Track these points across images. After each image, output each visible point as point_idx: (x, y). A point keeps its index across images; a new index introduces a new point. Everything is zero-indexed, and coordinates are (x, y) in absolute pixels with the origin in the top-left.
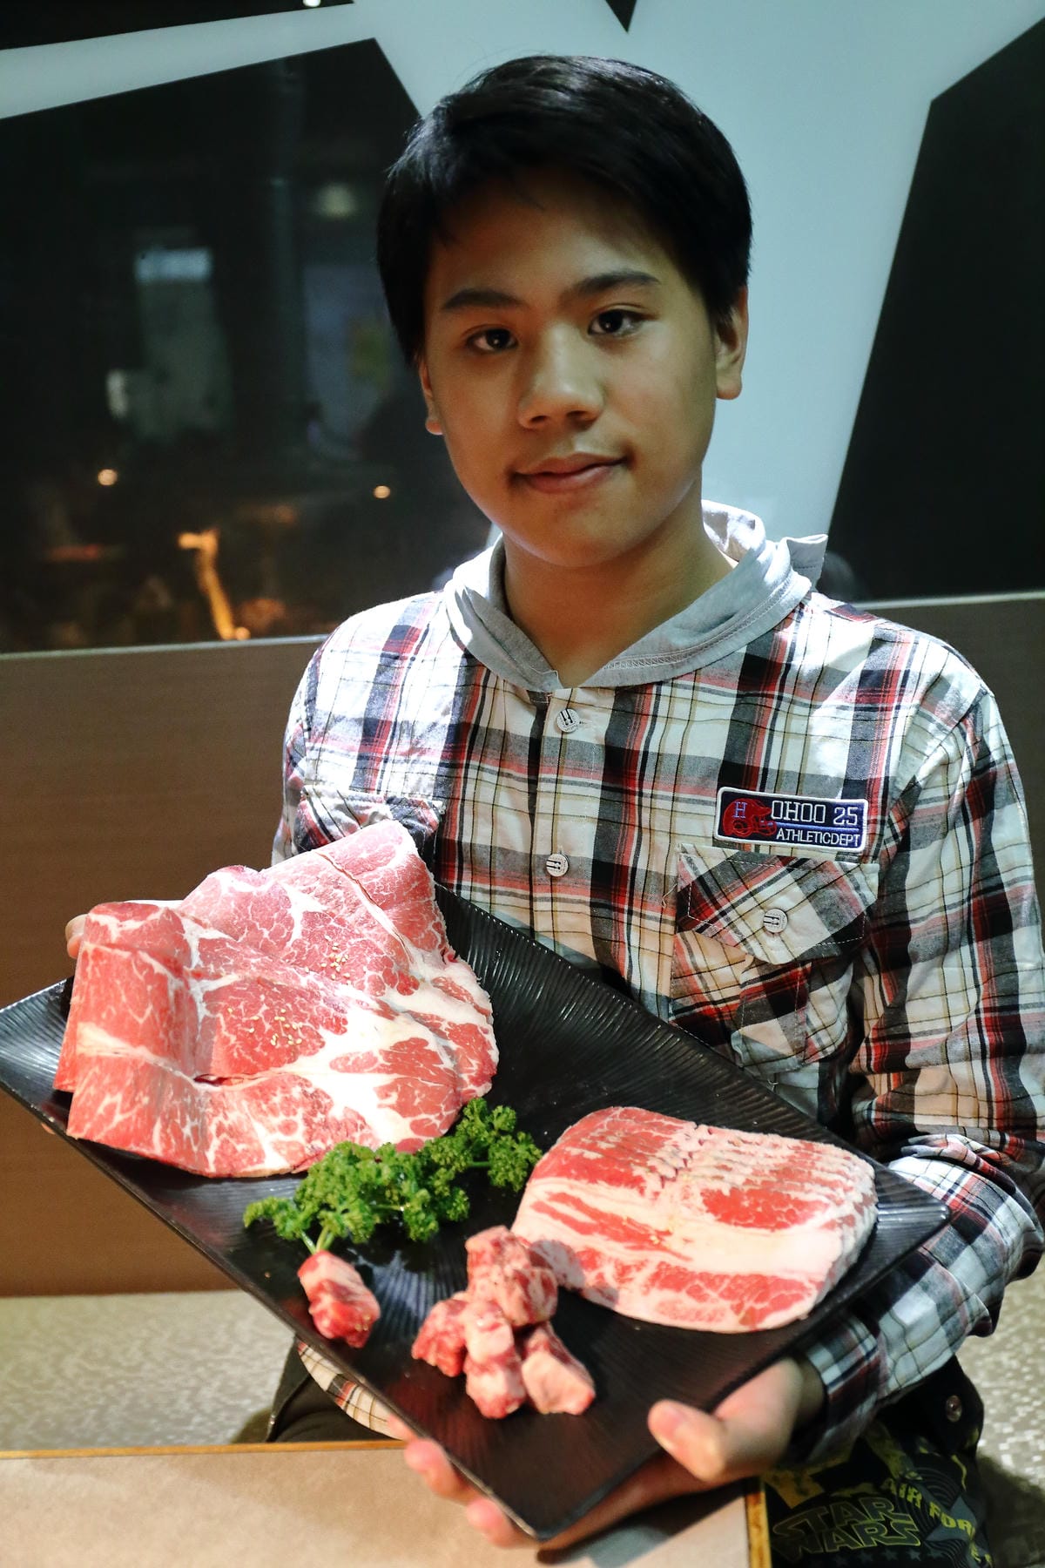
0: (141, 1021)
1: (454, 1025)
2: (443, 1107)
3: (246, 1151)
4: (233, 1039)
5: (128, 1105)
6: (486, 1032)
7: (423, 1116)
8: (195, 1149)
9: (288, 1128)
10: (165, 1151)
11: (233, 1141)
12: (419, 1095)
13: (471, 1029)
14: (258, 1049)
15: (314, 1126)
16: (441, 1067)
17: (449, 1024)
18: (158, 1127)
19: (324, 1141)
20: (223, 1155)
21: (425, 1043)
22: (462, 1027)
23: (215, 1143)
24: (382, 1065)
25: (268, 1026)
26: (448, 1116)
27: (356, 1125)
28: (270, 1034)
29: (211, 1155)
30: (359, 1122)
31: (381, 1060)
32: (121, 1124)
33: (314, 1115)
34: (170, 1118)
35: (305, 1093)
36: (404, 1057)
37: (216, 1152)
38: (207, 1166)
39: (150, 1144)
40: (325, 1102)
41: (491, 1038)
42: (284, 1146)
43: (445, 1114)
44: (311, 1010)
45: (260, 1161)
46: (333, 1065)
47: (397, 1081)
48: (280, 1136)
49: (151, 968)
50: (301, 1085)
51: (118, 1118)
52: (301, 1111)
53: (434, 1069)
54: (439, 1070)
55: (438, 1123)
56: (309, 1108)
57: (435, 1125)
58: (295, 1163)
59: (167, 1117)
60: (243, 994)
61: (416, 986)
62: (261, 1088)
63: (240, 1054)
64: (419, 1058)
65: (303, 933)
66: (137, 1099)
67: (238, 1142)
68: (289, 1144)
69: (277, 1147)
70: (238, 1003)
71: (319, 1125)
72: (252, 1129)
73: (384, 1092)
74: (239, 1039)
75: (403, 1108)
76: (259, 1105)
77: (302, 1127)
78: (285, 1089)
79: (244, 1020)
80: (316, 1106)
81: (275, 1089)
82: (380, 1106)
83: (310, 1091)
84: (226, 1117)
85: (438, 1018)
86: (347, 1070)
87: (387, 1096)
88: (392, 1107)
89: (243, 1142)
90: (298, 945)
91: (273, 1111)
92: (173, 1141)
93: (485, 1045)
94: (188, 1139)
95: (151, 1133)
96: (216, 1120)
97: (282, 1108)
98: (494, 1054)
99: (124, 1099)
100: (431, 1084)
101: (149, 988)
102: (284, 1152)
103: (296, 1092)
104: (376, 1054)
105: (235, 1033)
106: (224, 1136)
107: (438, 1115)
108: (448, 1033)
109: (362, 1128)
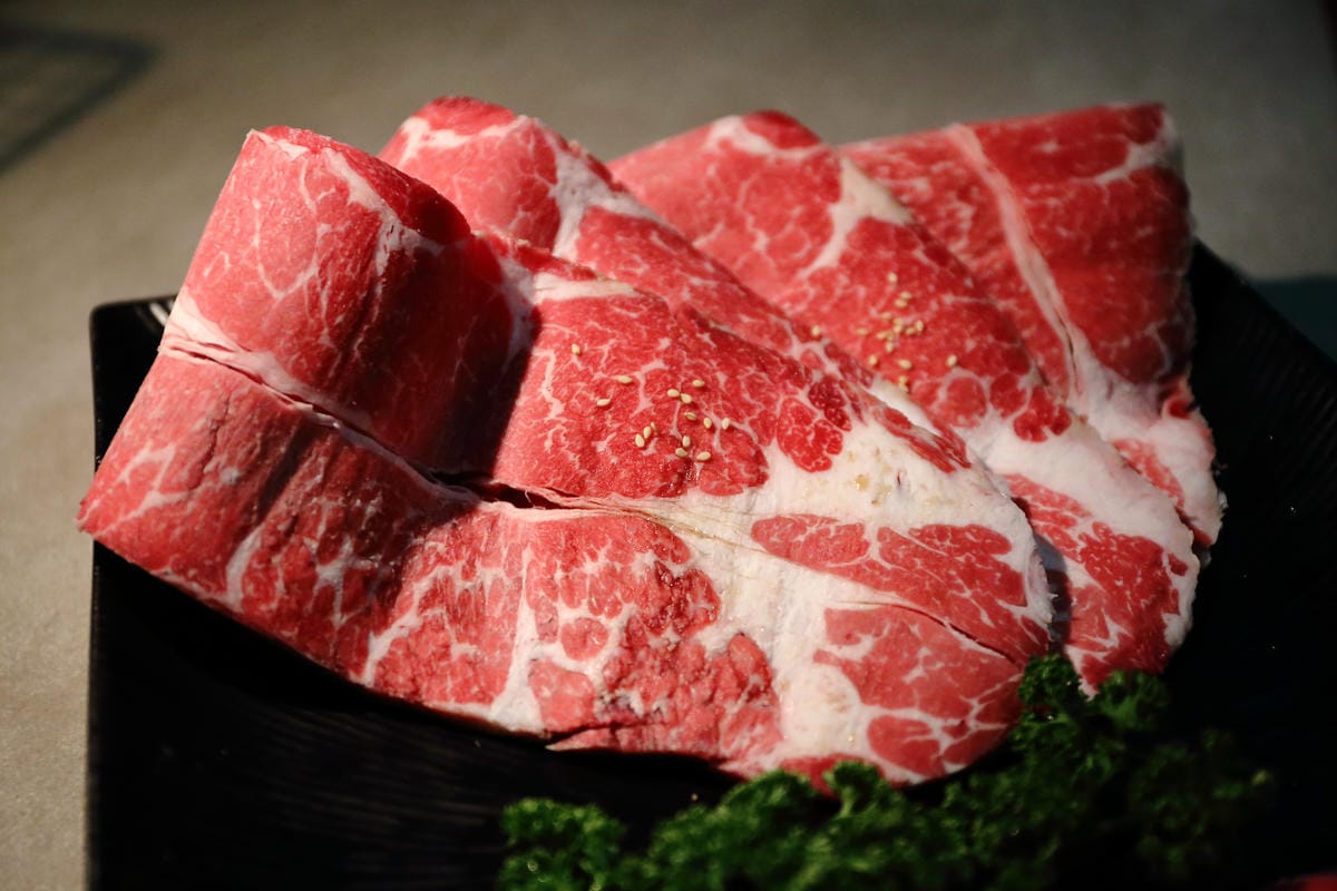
0: (278, 295)
1: (1107, 532)
2: (976, 706)
3: (468, 662)
4: (557, 408)
5: (184, 475)
6: (1180, 569)
7: (914, 714)
8: (338, 619)
9: (580, 642)
10: (247, 601)
11: (451, 631)
12: (928, 661)
13: (1146, 553)
14: (602, 446)
15: (642, 654)
16: (1018, 612)
17: (1096, 526)
18: (252, 542)
19: (646, 697)
20: (409, 654)
21: (1003, 545)
22: (1125, 543)
23: (407, 620)
24: (872, 564)
25: (644, 403)
26: (980, 735)
27: (742, 684)
28: (644, 418)
29: (380, 646)
30: (755, 679)
31: (874, 552)
32: (158, 512)
33: (657, 630)
34: (289, 532)
35: (659, 573)
36: (933, 562)
37: (395, 643)
38: (358, 668)
39: (216, 574)
40: (696, 605)
41: (1184, 587)
42: (554, 679)
43: (973, 725)
44: (769, 402)
45: (485, 698)
46: (760, 532)
47: (888, 611)
48: (556, 652)
49: (343, 189)
50: (660, 551)
51: (153, 499)
52: (629, 609)
53: (995, 612)
54: (1009, 616)
55: (946, 742)
56: (652, 611)
57: (934, 745)
58: (557, 725)
59: (282, 527)
60: (624, 325)
61: (1059, 426)
62: (572, 531)
63: (557, 445)
64: (970, 575)
65: (845, 259)
66: (210, 467)
67: (460, 639)
68: (567, 676)
69: (539, 672)
70: (596, 338)
71: (656, 654)
72: (512, 616)
73: (845, 626)
74: (568, 411)
75: (871, 682)
76: (551, 569)
77: (611, 648)
78: (622, 551)
79: (598, 376)
80: (670, 610)
81: (600, 543)
82: (820, 657)
83: (677, 570)
84: (468, 573)
85: (1076, 508)
86: (785, 552)
87: (849, 639)
88: (846, 667)
89: (475, 641)
90: (824, 280)
91: (571, 593)
92: (280, 585)
93: (1163, 596)
94: (328, 593)
95: (228, 555)
96: (439, 571)
97: (594, 591)
98: (1175, 627)
99: (180, 461)
100: (968, 644)
101: (323, 228)
102: (546, 693)
103: (642, 563)
104: (870, 535)
105: (566, 400)
106: (438, 611)
107: (954, 722)
108: (1082, 545)
109: (755, 694)
